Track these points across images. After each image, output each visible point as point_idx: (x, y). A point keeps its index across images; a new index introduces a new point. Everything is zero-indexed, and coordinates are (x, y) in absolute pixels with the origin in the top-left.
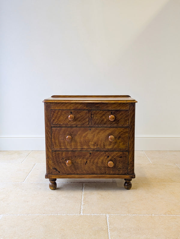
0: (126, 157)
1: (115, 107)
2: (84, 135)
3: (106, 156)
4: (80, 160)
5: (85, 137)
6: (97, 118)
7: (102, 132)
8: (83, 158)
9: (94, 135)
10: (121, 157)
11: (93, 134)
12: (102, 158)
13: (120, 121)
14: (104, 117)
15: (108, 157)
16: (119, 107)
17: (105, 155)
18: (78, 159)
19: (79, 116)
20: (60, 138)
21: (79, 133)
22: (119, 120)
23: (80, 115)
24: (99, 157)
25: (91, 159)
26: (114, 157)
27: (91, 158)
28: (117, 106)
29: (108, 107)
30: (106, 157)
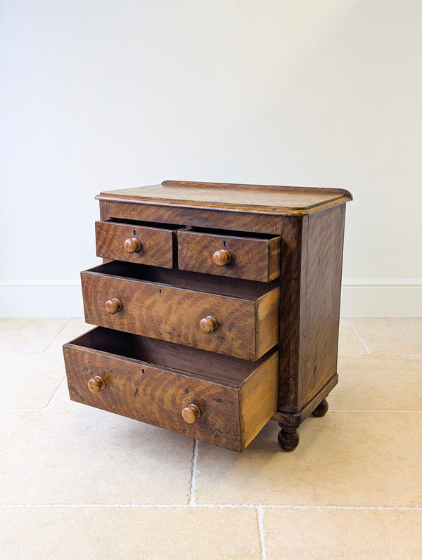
0: (232, 403)
1: (245, 225)
2: (148, 302)
3: (180, 387)
4: (123, 382)
5: (150, 308)
6: (190, 254)
7: (188, 302)
8: (129, 379)
9: (170, 307)
10: (220, 401)
11: (167, 305)
12: (171, 391)
13: (245, 269)
14: (205, 254)
15: (187, 391)
16: (256, 224)
17: (178, 383)
18: (118, 377)
19: (153, 243)
20: (99, 302)
21: (136, 295)
22: (243, 268)
23: (154, 240)
24: (166, 386)
25: (146, 385)
26: (202, 397)
27: (145, 382)
28: (251, 222)
29: (228, 222)
30: (182, 391)
